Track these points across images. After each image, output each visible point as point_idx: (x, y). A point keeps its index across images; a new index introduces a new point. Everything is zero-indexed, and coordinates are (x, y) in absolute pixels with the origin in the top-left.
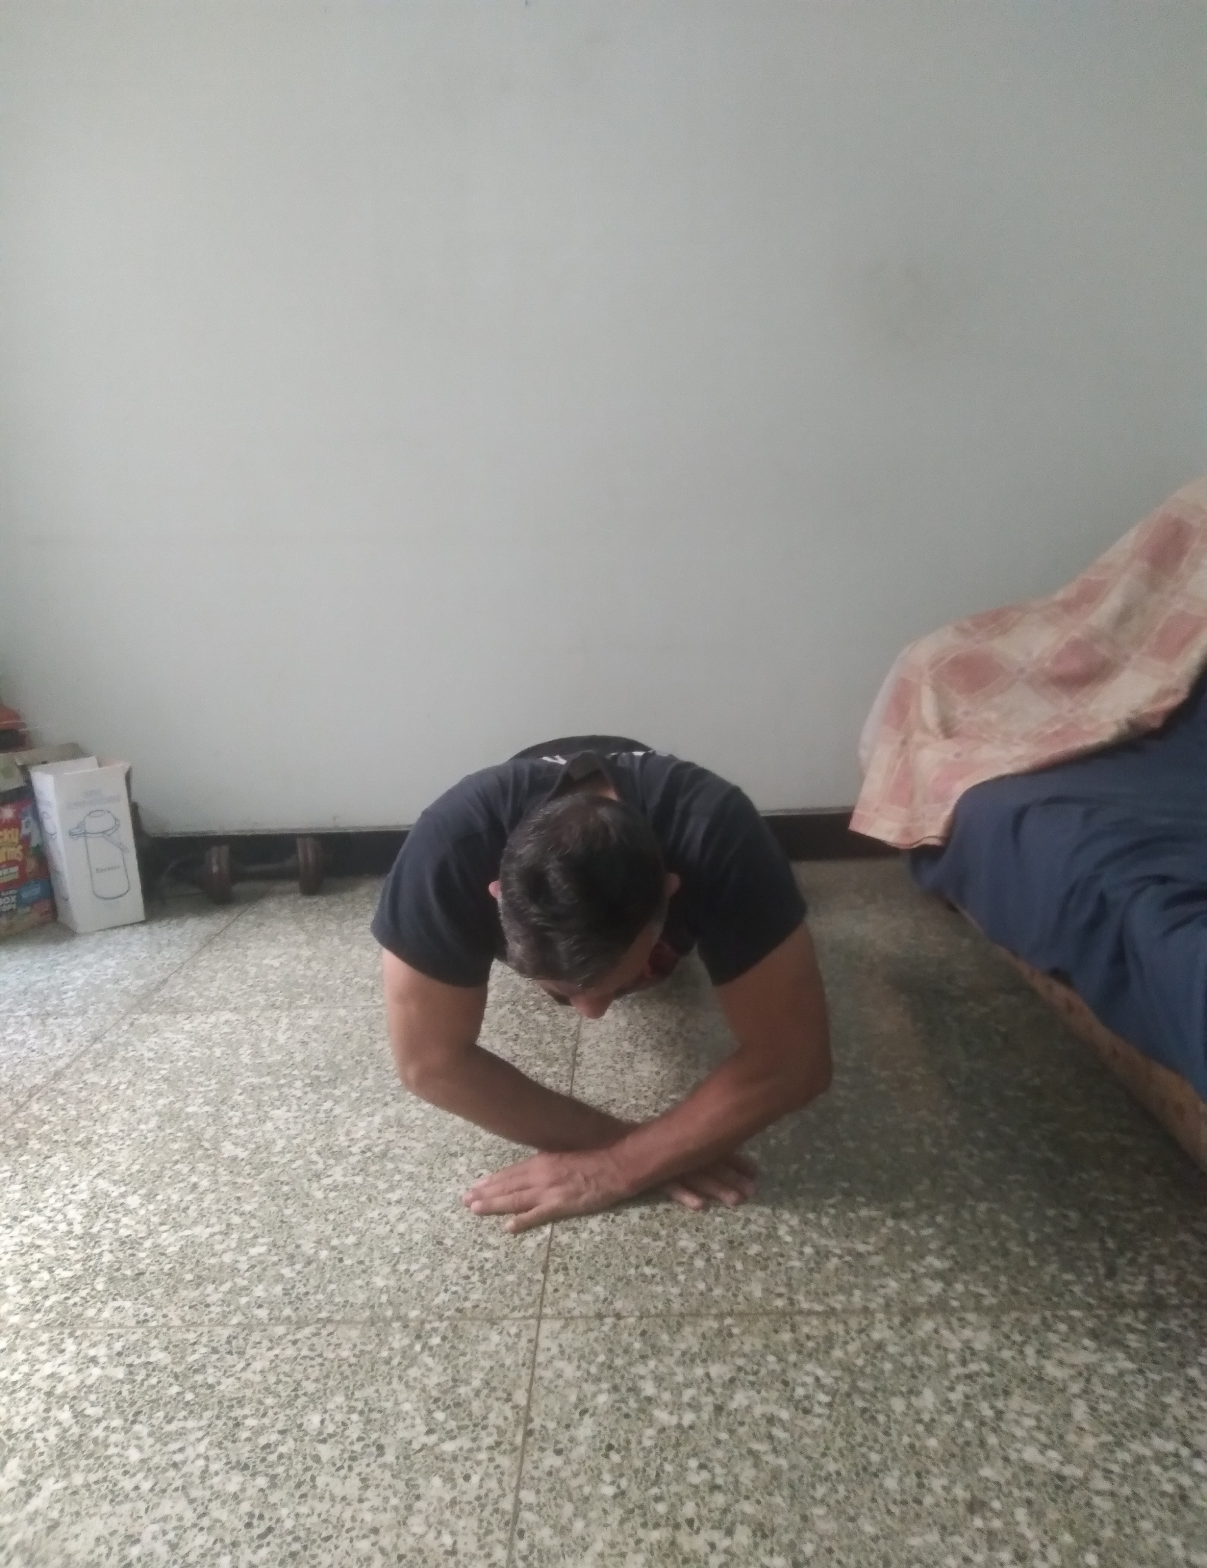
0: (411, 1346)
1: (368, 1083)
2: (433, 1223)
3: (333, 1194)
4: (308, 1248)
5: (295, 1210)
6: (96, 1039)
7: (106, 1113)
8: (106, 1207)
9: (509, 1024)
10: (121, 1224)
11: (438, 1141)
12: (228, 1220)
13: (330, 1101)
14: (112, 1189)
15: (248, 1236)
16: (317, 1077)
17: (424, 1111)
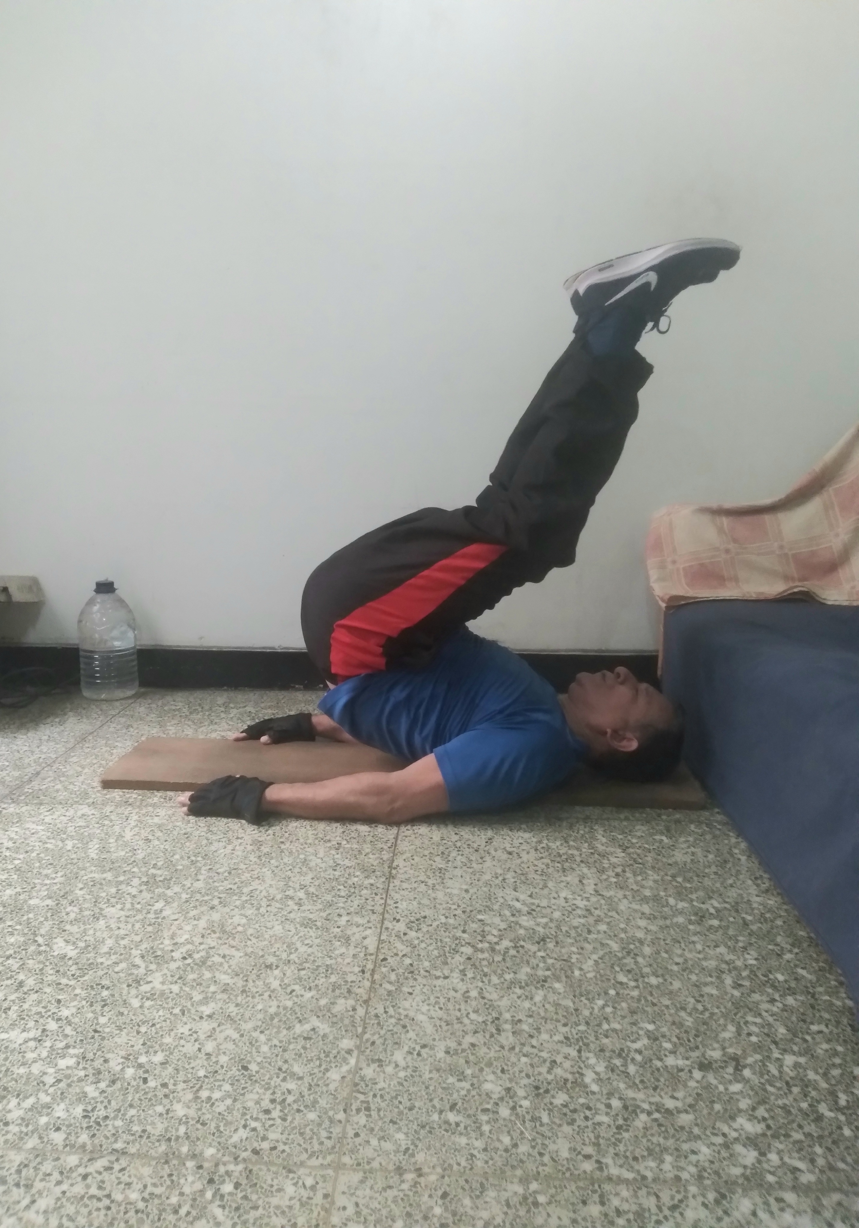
0: (202, 1192)
1: (199, 885)
2: (241, 1044)
3: (148, 1003)
4: (115, 1065)
5: (110, 1019)
9: (333, 833)
11: (256, 951)
12: (44, 1025)
13: (161, 901)
15: (61, 1045)
16: (154, 876)
17: (246, 917)
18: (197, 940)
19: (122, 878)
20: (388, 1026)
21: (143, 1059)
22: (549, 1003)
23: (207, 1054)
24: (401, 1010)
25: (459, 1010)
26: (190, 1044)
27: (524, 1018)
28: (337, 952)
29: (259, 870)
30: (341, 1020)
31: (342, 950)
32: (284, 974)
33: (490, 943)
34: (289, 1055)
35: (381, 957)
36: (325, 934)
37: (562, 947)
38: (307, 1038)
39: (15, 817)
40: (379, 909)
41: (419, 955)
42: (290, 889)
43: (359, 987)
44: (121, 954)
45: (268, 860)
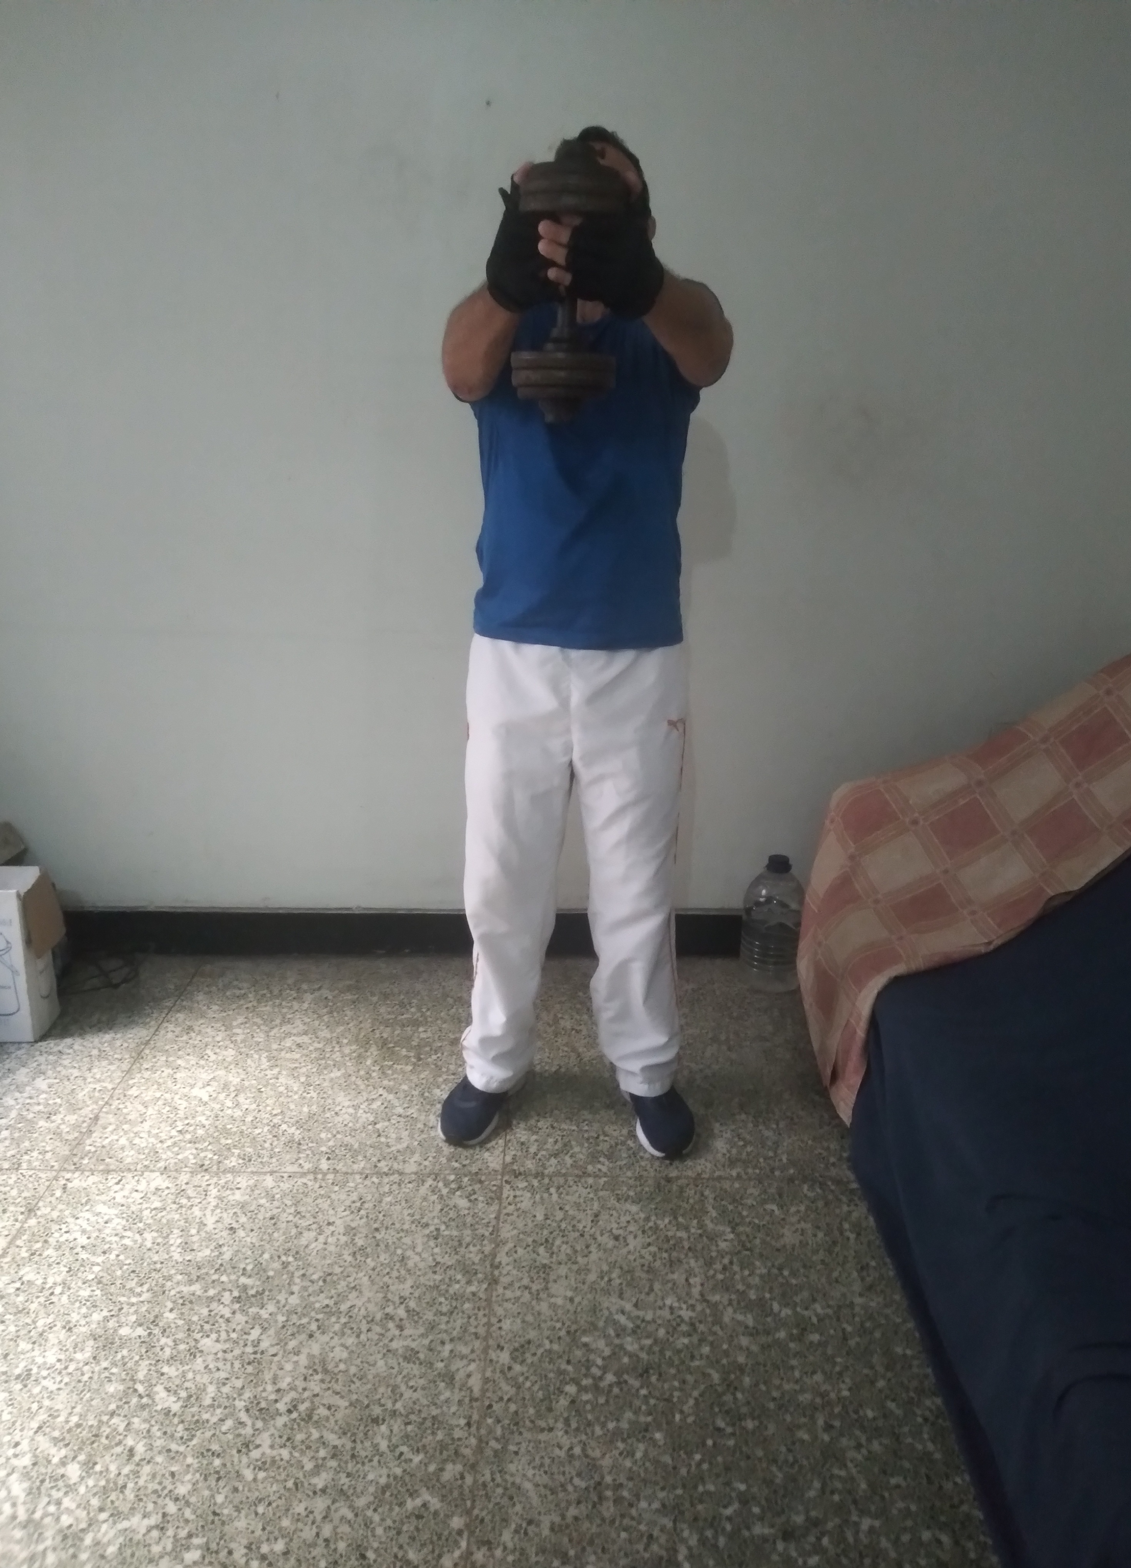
1: (294, 1300)
2: (356, 1526)
3: (261, 1475)
4: (239, 1555)
5: (226, 1497)
6: (30, 1211)
7: (44, 1331)
8: (48, 1481)
9: (430, 1211)
10: (63, 1507)
11: (361, 1399)
12: (163, 1508)
13: (257, 1327)
14: (53, 1451)
15: (183, 1533)
16: (245, 1288)
17: (347, 1348)
18: (300, 1384)
19: (211, 1292)
20: (496, 1498)
21: (265, 1549)
22: (649, 1460)
23: (326, 1540)
24: (507, 1477)
25: (564, 1473)
26: (307, 1528)
27: (625, 1482)
28: (442, 1398)
29: (355, 1275)
30: (451, 1492)
31: (447, 1394)
32: (391, 1431)
33: (594, 1378)
34: (404, 1539)
35: (487, 1403)
36: (429, 1371)
37: (665, 1381)
38: (419, 1517)
39: (83, 1195)
40: (482, 1331)
41: (524, 1399)
42: (390, 1303)
43: (466, 1447)
44: (226, 1407)
45: (363, 1259)
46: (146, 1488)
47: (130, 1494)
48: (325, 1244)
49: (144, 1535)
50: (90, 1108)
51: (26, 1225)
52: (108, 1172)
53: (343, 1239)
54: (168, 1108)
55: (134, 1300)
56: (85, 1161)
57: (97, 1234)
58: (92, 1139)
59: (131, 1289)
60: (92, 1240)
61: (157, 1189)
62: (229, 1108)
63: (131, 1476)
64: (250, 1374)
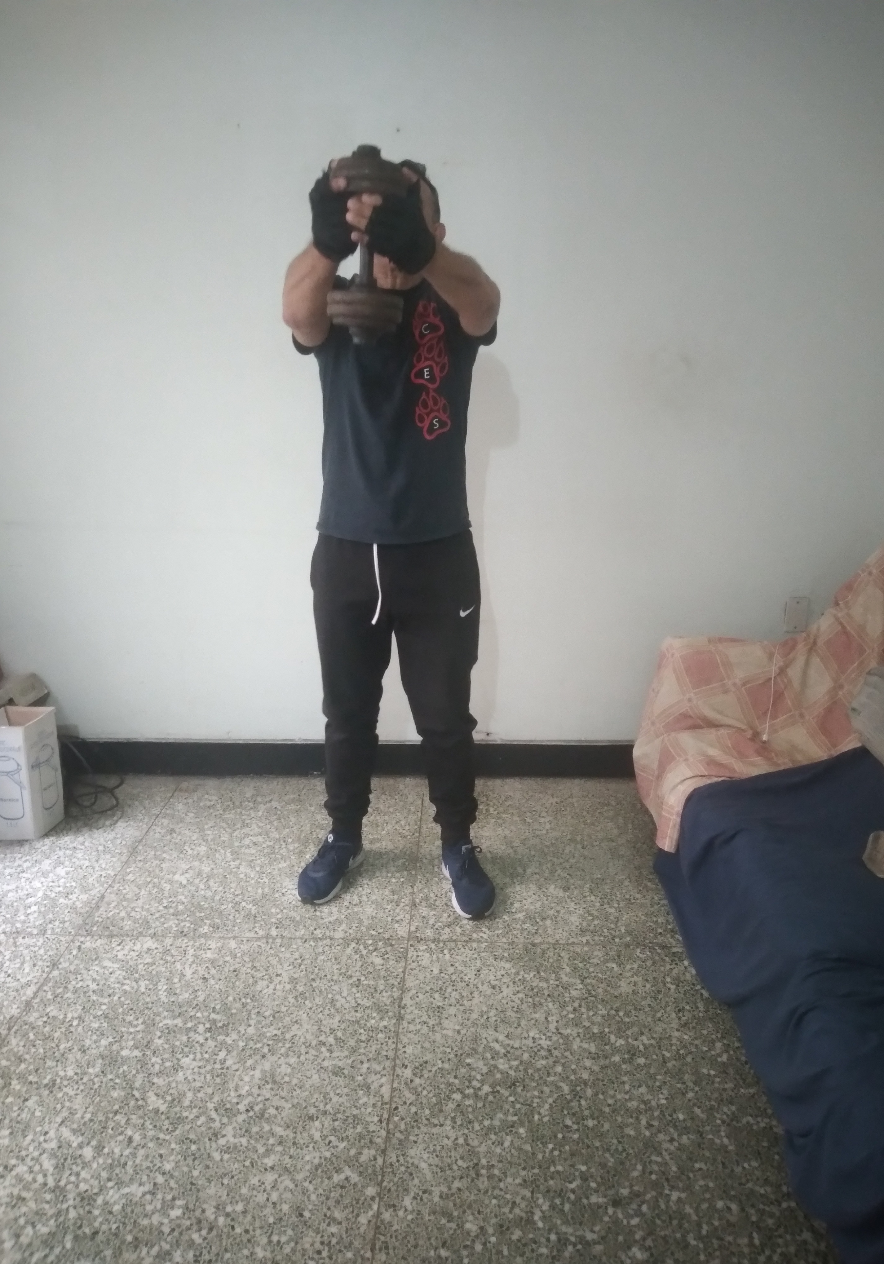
1: (251, 1031)
2: (296, 1193)
3: (226, 1156)
4: (210, 1213)
5: (200, 1172)
6: (54, 965)
7: (65, 1052)
8: (69, 1158)
9: (354, 967)
10: (81, 1177)
11: (300, 1102)
12: (154, 1179)
13: (223, 1049)
14: (73, 1138)
15: (169, 1197)
16: (214, 1021)
17: (290, 1066)
18: (255, 1091)
19: (190, 1025)
20: (399, 1174)
21: (229, 1209)
22: (514, 1148)
23: (274, 1203)
24: (409, 1159)
25: (450, 1157)
26: (260, 1194)
27: (496, 1164)
28: (361, 1102)
29: (296, 1012)
30: (367, 1169)
31: (365, 1099)
32: (323, 1126)
33: (474, 1088)
34: (331, 1203)
35: (394, 1106)
36: (351, 1082)
37: (528, 1091)
38: (342, 1187)
39: (93, 953)
40: (391, 1054)
41: (421, 1103)
42: (322, 1033)
43: (378, 1137)
44: (200, 1108)
45: (303, 1001)
46: (141, 1165)
47: (130, 1170)
48: (275, 990)
49: (140, 1198)
50: (98, 890)
51: (51, 976)
52: (112, 936)
53: (288, 987)
54: (156, 890)
55: (132, 1030)
56: (95, 929)
57: (104, 982)
58: (100, 912)
59: (130, 1022)
60: (100, 986)
61: (149, 949)
62: (202, 889)
63: (130, 1157)
64: (218, 1084)
